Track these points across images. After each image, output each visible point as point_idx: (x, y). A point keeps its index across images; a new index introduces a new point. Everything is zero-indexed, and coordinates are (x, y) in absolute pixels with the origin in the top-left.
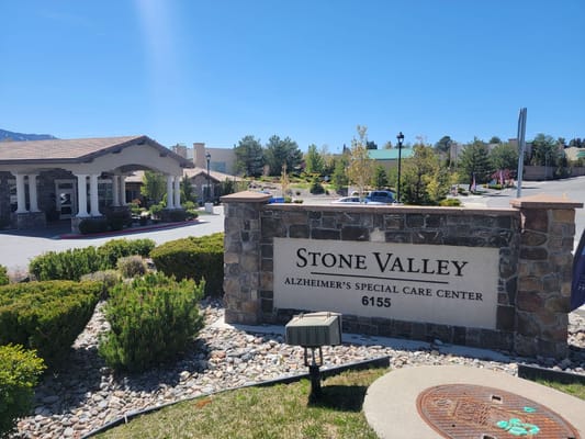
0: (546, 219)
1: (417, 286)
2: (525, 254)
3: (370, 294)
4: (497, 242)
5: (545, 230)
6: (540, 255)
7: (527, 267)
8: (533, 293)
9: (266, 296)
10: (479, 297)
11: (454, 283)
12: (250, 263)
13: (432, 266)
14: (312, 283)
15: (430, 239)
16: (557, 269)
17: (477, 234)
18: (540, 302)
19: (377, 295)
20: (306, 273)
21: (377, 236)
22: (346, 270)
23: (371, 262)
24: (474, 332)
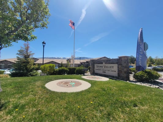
0: (121, 59)
1: (108, 70)
2: (120, 65)
3: (103, 71)
4: (117, 63)
5: (122, 61)
6: (121, 64)
7: (120, 66)
8: (121, 70)
9: (94, 71)
10: (115, 71)
11: (112, 69)
12: (92, 67)
13: (110, 67)
14: (97, 70)
15: (109, 63)
16: (124, 66)
17: (114, 62)
18: (122, 72)
19: (104, 71)
20: (97, 68)
21: (104, 63)
22: (101, 68)
23: (103, 67)
24: (115, 77)
